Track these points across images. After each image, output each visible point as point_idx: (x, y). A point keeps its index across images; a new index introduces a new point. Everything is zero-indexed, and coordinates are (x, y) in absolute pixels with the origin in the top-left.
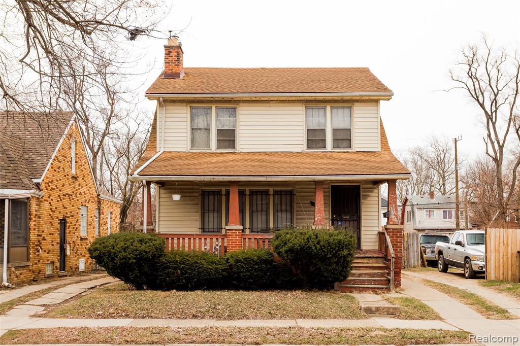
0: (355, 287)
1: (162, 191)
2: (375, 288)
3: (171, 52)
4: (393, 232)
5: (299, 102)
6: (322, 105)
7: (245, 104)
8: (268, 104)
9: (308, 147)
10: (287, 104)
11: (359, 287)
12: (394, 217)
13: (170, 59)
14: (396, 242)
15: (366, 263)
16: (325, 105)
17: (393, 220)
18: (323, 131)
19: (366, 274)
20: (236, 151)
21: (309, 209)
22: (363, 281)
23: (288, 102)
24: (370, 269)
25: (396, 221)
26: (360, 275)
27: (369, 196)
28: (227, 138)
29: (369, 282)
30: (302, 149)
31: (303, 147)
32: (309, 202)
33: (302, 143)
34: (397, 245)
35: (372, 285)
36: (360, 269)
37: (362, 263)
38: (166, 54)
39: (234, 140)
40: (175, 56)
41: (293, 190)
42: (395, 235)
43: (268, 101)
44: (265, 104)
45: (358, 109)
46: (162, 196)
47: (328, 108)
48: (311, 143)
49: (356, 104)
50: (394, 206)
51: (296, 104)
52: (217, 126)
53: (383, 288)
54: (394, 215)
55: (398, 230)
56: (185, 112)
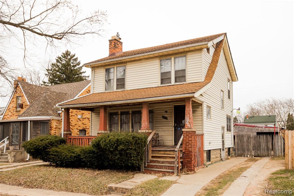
0: (153, 170)
1: (93, 114)
2: (165, 172)
3: (112, 43)
4: (186, 134)
5: (156, 58)
6: (169, 57)
7: (129, 63)
8: (140, 62)
9: (161, 84)
10: (150, 60)
11: (156, 171)
12: (188, 123)
13: (111, 46)
14: (188, 141)
15: (172, 154)
16: (171, 57)
17: (188, 125)
18: (169, 72)
19: (167, 162)
20: (125, 90)
21: (162, 121)
22: (161, 166)
23: (151, 59)
24: (172, 158)
25: (189, 126)
26: (163, 162)
27: (196, 111)
28: (121, 83)
29: (166, 167)
30: (158, 85)
31: (159, 84)
32: (161, 116)
33: (158, 81)
34: (189, 142)
35: (167, 169)
36: (166, 158)
37: (169, 154)
38: (109, 44)
39: (124, 84)
40: (114, 45)
41: (153, 109)
42: (188, 135)
43: (140, 60)
44: (139, 62)
45: (190, 56)
46: (93, 116)
47: (173, 58)
48: (163, 81)
49: (189, 53)
50: (188, 116)
51: (155, 59)
52: (117, 77)
53: (170, 172)
54: (188, 122)
55: (189, 132)
56: (102, 71)
